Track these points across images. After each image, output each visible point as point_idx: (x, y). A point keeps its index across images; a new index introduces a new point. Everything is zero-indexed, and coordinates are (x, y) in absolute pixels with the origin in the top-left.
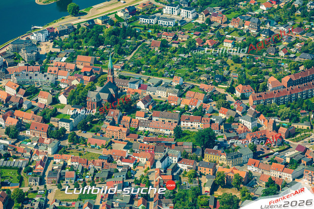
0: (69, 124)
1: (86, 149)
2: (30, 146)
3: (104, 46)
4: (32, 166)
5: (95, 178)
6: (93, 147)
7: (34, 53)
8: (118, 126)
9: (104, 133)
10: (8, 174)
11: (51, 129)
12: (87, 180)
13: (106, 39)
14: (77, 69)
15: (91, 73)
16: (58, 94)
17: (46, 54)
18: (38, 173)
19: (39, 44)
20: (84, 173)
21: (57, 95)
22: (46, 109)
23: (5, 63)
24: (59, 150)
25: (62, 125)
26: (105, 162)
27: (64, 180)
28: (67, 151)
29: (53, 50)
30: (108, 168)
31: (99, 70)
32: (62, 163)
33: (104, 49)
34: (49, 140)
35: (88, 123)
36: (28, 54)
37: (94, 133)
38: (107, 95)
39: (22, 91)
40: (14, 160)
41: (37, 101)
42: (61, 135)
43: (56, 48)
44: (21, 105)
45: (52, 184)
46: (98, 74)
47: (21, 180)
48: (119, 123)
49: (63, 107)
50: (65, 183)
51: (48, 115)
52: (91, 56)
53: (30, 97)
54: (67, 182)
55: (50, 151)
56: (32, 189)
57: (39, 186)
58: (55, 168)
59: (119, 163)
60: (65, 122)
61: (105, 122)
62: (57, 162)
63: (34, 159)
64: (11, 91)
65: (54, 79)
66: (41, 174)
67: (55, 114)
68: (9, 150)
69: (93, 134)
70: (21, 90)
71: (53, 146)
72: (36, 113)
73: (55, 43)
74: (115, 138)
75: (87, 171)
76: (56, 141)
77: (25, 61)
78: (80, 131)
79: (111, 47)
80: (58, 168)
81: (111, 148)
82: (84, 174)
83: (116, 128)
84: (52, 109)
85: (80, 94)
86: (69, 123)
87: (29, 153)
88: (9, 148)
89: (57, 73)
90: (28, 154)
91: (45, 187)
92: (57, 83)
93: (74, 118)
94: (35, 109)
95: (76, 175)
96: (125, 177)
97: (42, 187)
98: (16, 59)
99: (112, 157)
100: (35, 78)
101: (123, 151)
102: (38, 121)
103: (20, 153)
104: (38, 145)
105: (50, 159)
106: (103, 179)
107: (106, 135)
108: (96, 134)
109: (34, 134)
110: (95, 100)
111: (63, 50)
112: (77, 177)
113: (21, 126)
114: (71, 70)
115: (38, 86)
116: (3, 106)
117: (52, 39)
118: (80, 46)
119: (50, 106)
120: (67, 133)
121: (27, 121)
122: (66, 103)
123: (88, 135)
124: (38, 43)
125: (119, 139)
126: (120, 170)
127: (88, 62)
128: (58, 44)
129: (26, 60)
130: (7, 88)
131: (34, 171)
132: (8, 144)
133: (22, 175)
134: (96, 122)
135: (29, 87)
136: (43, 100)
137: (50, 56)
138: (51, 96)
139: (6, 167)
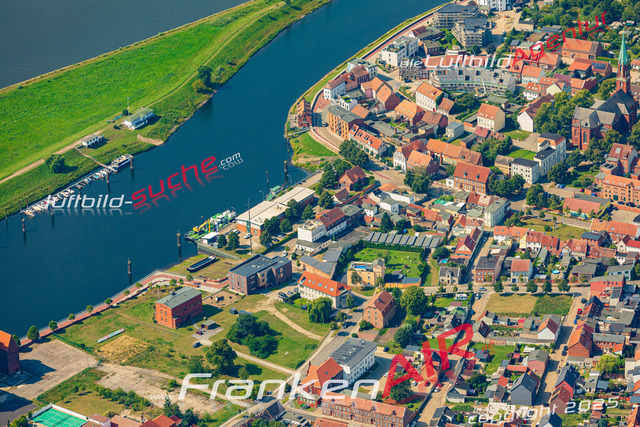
0: (530, 169)
1: (560, 219)
2: (451, 208)
3: (622, 22)
4: (449, 247)
5: (571, 276)
6: (574, 216)
7: (480, 32)
8: (629, 177)
9: (598, 190)
10: (402, 260)
11: (495, 178)
12: (553, 277)
13: (626, 9)
14: (562, 65)
15: (589, 73)
16: (518, 112)
17: (505, 35)
18: (460, 261)
19: (494, 15)
20: (551, 264)
21: (516, 113)
22: (489, 138)
23: (421, 49)
24: (506, 218)
25: (519, 170)
26: (594, 245)
27: (509, 276)
28: (522, 220)
29: (519, 27)
30: (598, 257)
31: (603, 68)
32: (509, 243)
33: (621, 28)
34: (489, 198)
35: (571, 170)
36: (468, 32)
37: (580, 189)
38: (612, 115)
39: (448, 103)
40: (417, 234)
41: (474, 123)
42: (512, 190)
43: (527, 23)
44: (442, 131)
45: (485, 283)
46: (601, 77)
47: (425, 273)
48: (631, 172)
49: (524, 136)
50: (510, 282)
51: (492, 151)
52: (592, 40)
53: (463, 116)
54: (514, 280)
55: (488, 220)
56: (444, 291)
57: (458, 286)
58: (494, 252)
59: (622, 247)
60: (524, 165)
61: (602, 168)
62: (499, 242)
63: (456, 234)
64: (426, 103)
65: (513, 81)
66: (466, 263)
67: (507, 149)
68: (409, 215)
69: (578, 190)
70: (445, 100)
71: (494, 210)
72: (469, 146)
73: (525, 15)
74: (620, 200)
75: (556, 260)
76: (502, 201)
77: (462, 47)
78: (552, 183)
79: (635, 25)
80: (501, 253)
81: (610, 219)
82: (550, 266)
83: (623, 181)
84: (501, 139)
85: (560, 113)
86: (532, 166)
87: (447, 222)
88: (408, 211)
89: (519, 71)
90: (445, 223)
91: (470, 287)
92: (518, 91)
93: (542, 159)
94: (469, 138)
95: (534, 267)
96: (629, 275)
97: (464, 288)
98: (445, 42)
99: (609, 237)
100: (475, 80)
101: (631, 226)
102: (472, 161)
103: (429, 221)
104: (467, 207)
105: (487, 235)
106: (586, 278)
107: (602, 194)
108: (583, 191)
109: (461, 186)
110: (586, 124)
111: (539, 28)
112: (535, 271)
113: (438, 170)
114: (550, 67)
115: (482, 95)
116: (407, 131)
117: (520, 5)
118: (575, 22)
119: (498, 134)
120: (525, 186)
121: (450, 161)
122: (532, 130)
123: (567, 193)
124: (492, 12)
125: (627, 201)
126: (621, 261)
127: (586, 53)
128: (530, 15)
129: (464, 44)
130: (419, 96)
131: (452, 256)
132: (409, 202)
133: (429, 263)
134: (586, 168)
135: (461, 96)
136: (487, 122)
137: (512, 39)
138: (504, 114)
139: (398, 247)
